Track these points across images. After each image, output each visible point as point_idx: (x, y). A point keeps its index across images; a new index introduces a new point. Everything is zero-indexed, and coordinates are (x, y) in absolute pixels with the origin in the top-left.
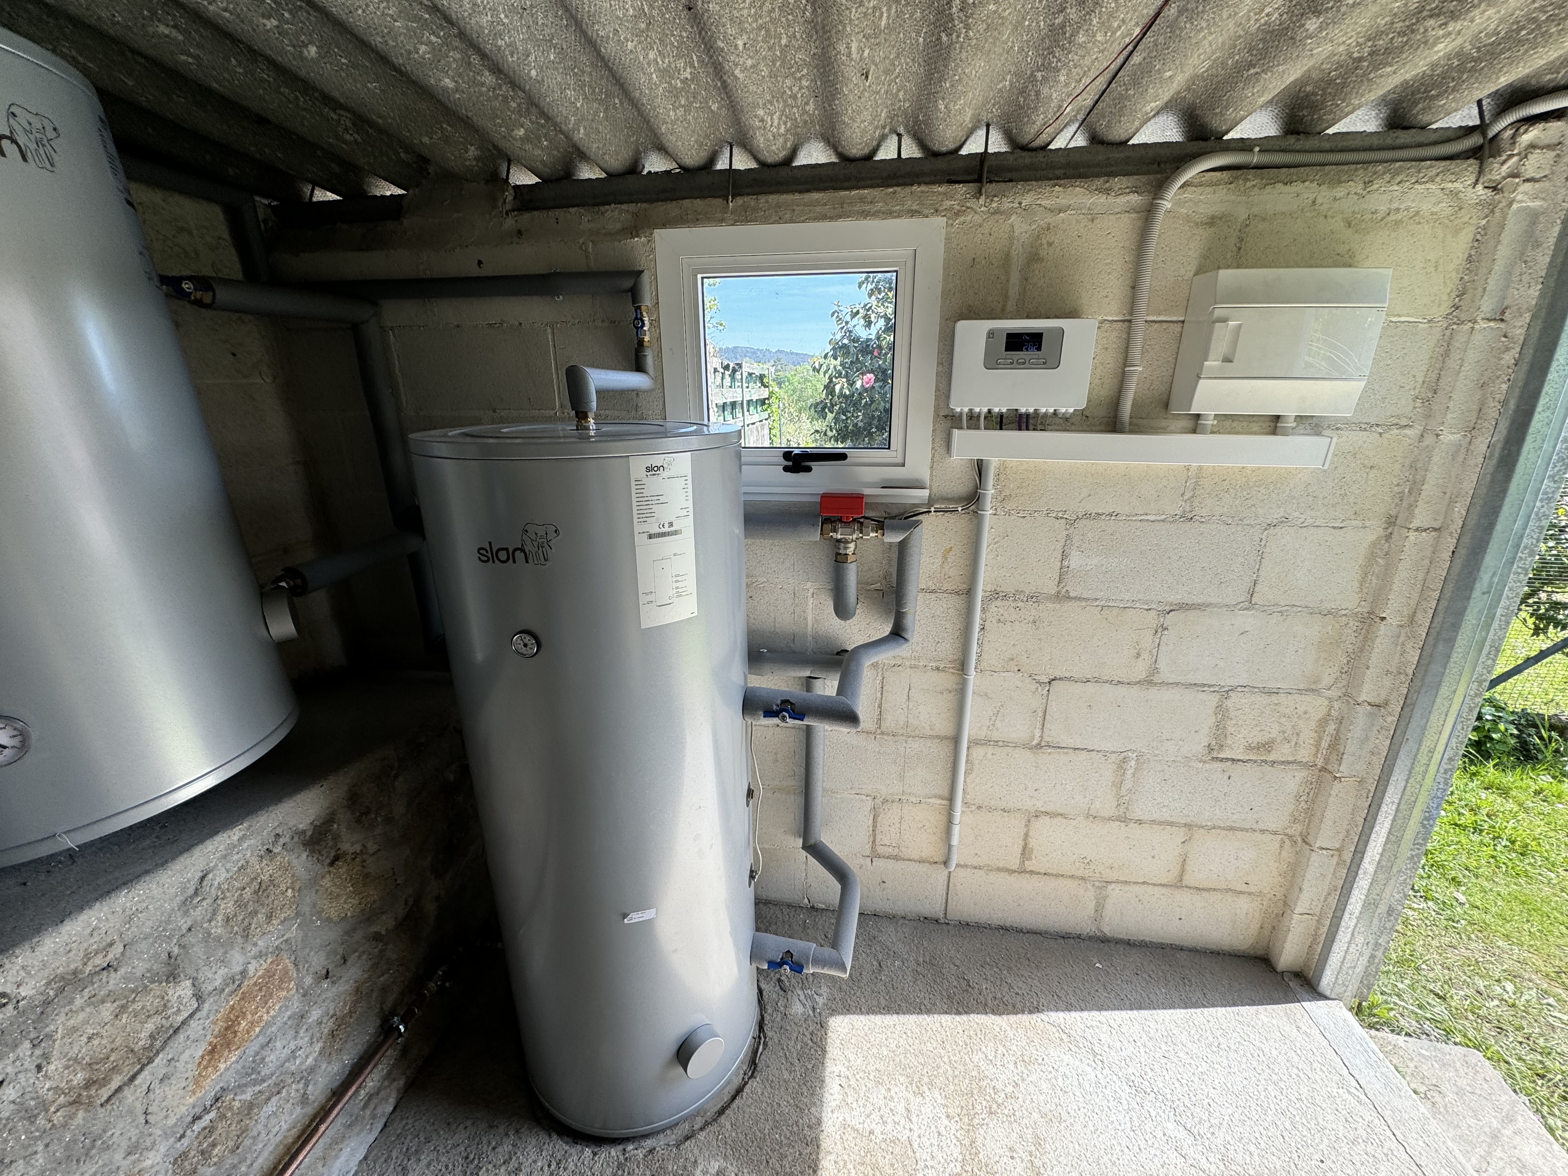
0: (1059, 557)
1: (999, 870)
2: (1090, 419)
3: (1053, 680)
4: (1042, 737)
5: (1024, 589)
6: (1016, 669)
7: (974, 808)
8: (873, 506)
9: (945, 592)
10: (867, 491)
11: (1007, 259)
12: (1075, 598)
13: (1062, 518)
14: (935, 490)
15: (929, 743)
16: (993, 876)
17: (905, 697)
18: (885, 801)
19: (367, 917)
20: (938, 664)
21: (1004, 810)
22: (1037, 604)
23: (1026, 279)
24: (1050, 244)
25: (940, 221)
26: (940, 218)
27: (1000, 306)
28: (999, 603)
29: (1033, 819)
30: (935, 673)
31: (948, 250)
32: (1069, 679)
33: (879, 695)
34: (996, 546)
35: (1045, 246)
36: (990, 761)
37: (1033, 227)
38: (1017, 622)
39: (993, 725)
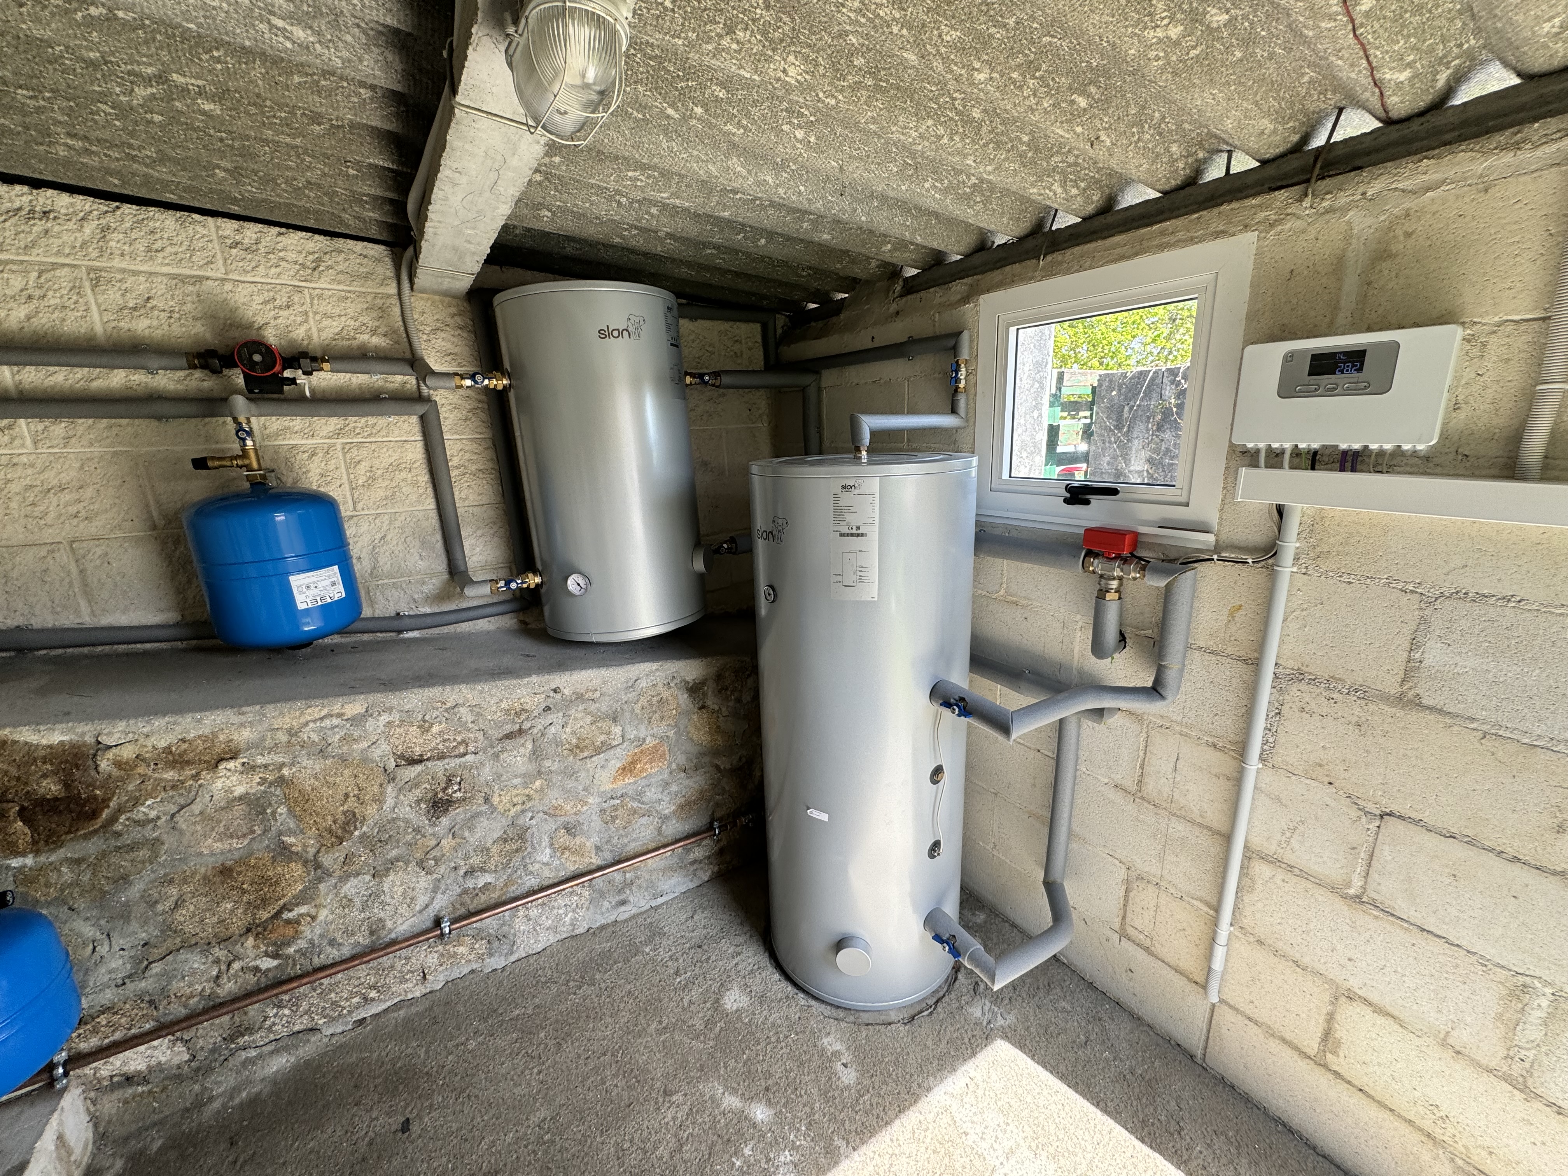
0: (1407, 646)
1: (1284, 1040)
2: (1472, 459)
3: (1387, 814)
4: (1364, 887)
5: (1344, 677)
6: (1327, 780)
7: (1252, 939)
8: (1151, 546)
9: (1228, 656)
10: (1142, 529)
11: (1339, 265)
12: (1432, 709)
13: (1412, 592)
14: (1223, 537)
15: (1197, 831)
16: (1274, 1045)
17: (1172, 765)
18: (1140, 878)
19: (715, 752)
20: (1215, 740)
21: (1296, 963)
22: (1363, 703)
23: (1369, 284)
24: (1408, 235)
25: (1251, 237)
26: (1249, 234)
27: (1327, 320)
28: (1303, 686)
29: (1344, 999)
30: (1211, 750)
31: (1257, 265)
32: (1417, 822)
33: (1142, 753)
34: (1305, 613)
35: (1402, 238)
36: (1279, 887)
37: (1383, 218)
38: (1329, 718)
39: (1288, 843)
